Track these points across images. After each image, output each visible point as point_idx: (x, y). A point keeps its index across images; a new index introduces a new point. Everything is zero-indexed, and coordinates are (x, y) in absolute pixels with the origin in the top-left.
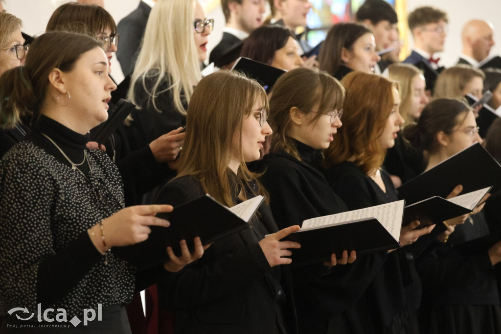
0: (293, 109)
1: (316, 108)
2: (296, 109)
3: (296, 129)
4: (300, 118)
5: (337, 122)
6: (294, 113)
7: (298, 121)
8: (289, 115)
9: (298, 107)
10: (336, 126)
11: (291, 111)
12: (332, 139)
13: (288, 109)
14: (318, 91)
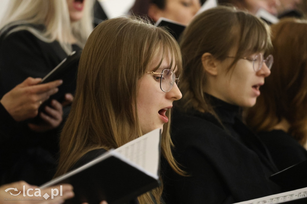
0: (205, 57)
1: (233, 53)
2: (209, 57)
3: (211, 80)
4: (215, 67)
5: (263, 69)
6: (207, 61)
7: (213, 72)
8: (202, 64)
9: (212, 53)
10: (263, 75)
11: (203, 59)
12: (258, 93)
13: (200, 56)
14: (235, 30)
